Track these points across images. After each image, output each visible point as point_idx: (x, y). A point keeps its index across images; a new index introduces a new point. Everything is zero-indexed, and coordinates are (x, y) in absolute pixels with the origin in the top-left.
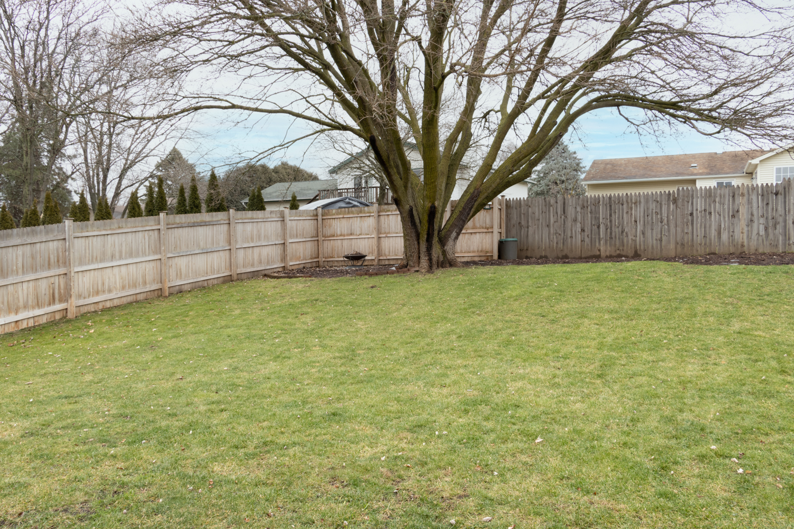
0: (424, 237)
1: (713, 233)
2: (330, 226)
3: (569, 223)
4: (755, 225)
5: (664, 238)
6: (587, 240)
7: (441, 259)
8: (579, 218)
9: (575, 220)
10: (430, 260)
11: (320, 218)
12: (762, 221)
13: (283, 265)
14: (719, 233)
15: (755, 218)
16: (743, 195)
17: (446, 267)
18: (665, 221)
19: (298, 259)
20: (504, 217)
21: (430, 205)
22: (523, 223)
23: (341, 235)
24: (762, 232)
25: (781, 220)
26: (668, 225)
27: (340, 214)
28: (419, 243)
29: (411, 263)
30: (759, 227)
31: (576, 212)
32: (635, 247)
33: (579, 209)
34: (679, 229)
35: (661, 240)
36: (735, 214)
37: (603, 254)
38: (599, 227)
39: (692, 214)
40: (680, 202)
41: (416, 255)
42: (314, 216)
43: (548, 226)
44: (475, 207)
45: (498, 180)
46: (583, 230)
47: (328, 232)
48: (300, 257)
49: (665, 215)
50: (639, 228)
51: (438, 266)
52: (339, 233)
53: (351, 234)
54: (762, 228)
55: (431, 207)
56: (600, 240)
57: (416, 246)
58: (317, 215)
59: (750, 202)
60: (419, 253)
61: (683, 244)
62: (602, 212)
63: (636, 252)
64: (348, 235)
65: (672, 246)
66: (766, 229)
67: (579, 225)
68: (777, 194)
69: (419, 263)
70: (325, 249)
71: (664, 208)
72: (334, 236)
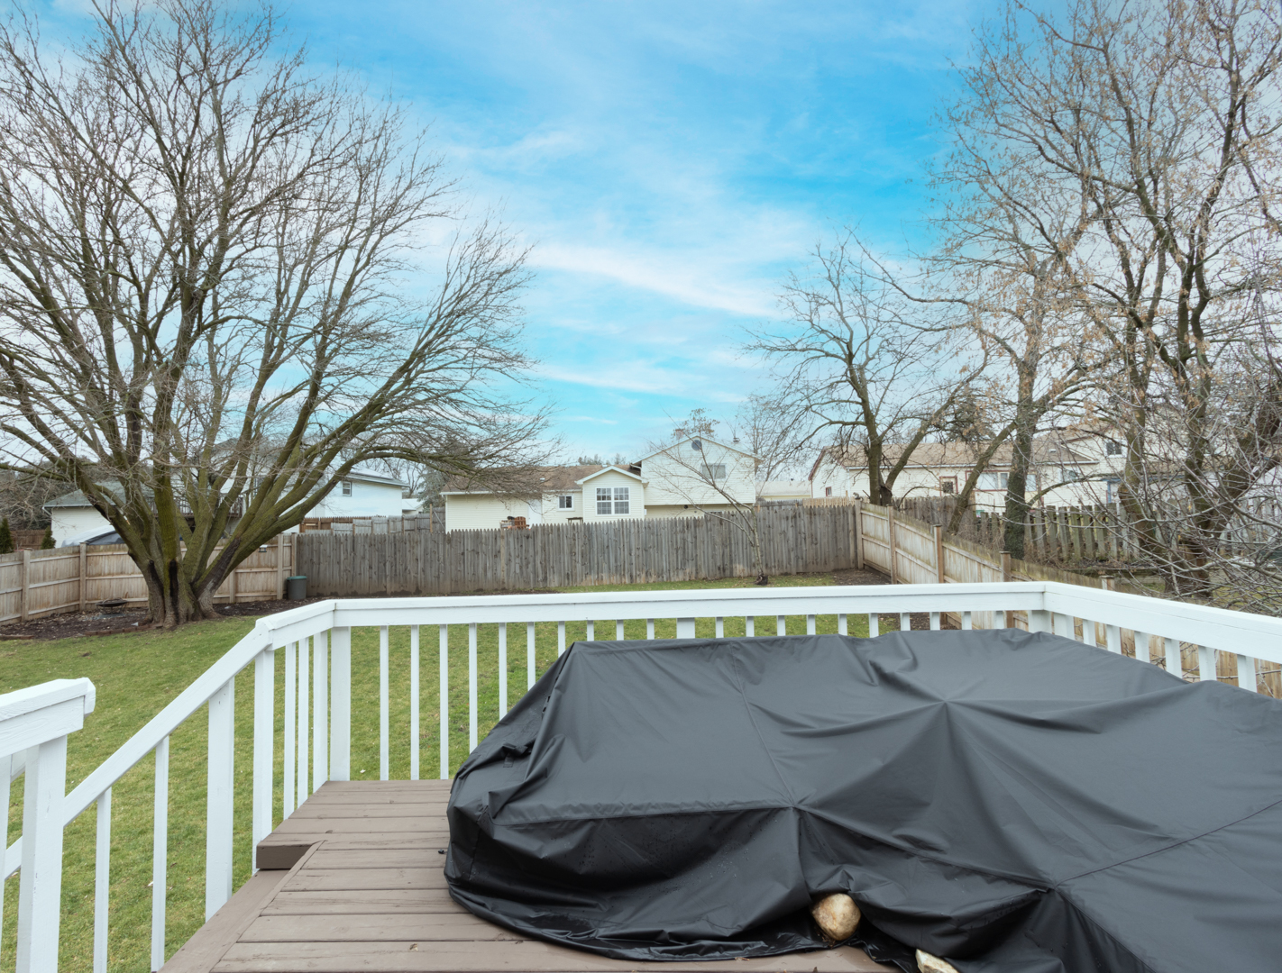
0: (167, 591)
1: (481, 570)
2: (96, 564)
3: (358, 560)
4: (513, 564)
5: (441, 575)
6: (374, 577)
7: (192, 611)
8: (367, 556)
9: (364, 558)
10: (177, 614)
11: (83, 555)
12: (518, 560)
13: (18, 615)
14: (485, 571)
15: (512, 559)
16: (503, 537)
17: (197, 620)
18: (442, 560)
19: (47, 604)
20: (295, 554)
21: (170, 560)
22: (315, 560)
23: (109, 574)
24: (518, 571)
25: (531, 559)
26: (444, 563)
27: (109, 550)
28: (163, 597)
29: (156, 618)
30: (515, 567)
31: (365, 550)
32: (417, 584)
33: (367, 547)
34: (453, 567)
35: (438, 577)
36: (497, 555)
37: (389, 591)
38: (385, 565)
39: (463, 554)
40: (453, 543)
41: (160, 609)
42: (74, 553)
43: (339, 563)
44: (235, 555)
45: (260, 529)
46: (371, 567)
47: (93, 570)
48: (48, 603)
49: (441, 554)
50: (420, 565)
51: (187, 620)
52: (107, 572)
53: (122, 573)
54: (517, 566)
55: (171, 563)
56: (386, 577)
57: (161, 601)
58: (79, 552)
59: (508, 544)
60: (164, 607)
61: (456, 581)
62: (389, 550)
63: (417, 588)
64: (117, 574)
65: (448, 582)
66: (521, 568)
67: (367, 562)
68: (528, 537)
69: (165, 617)
70: (89, 590)
71: (441, 546)
72: (100, 575)
